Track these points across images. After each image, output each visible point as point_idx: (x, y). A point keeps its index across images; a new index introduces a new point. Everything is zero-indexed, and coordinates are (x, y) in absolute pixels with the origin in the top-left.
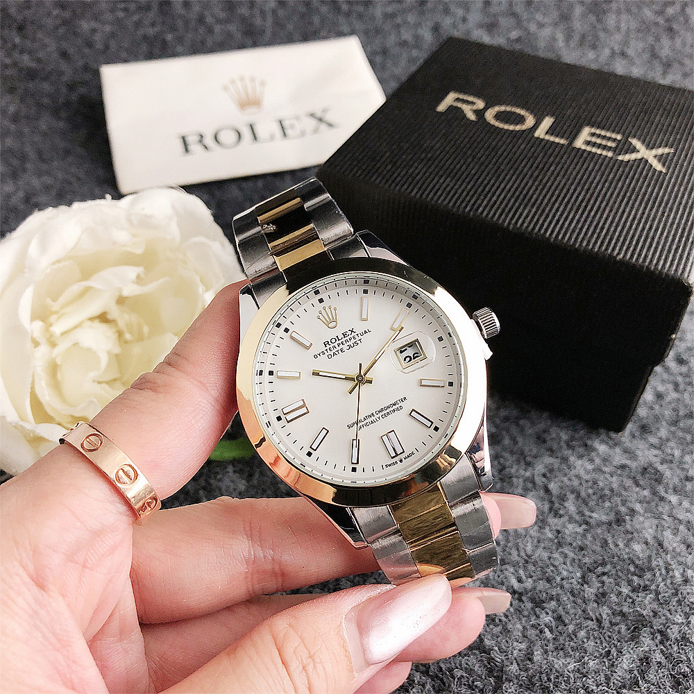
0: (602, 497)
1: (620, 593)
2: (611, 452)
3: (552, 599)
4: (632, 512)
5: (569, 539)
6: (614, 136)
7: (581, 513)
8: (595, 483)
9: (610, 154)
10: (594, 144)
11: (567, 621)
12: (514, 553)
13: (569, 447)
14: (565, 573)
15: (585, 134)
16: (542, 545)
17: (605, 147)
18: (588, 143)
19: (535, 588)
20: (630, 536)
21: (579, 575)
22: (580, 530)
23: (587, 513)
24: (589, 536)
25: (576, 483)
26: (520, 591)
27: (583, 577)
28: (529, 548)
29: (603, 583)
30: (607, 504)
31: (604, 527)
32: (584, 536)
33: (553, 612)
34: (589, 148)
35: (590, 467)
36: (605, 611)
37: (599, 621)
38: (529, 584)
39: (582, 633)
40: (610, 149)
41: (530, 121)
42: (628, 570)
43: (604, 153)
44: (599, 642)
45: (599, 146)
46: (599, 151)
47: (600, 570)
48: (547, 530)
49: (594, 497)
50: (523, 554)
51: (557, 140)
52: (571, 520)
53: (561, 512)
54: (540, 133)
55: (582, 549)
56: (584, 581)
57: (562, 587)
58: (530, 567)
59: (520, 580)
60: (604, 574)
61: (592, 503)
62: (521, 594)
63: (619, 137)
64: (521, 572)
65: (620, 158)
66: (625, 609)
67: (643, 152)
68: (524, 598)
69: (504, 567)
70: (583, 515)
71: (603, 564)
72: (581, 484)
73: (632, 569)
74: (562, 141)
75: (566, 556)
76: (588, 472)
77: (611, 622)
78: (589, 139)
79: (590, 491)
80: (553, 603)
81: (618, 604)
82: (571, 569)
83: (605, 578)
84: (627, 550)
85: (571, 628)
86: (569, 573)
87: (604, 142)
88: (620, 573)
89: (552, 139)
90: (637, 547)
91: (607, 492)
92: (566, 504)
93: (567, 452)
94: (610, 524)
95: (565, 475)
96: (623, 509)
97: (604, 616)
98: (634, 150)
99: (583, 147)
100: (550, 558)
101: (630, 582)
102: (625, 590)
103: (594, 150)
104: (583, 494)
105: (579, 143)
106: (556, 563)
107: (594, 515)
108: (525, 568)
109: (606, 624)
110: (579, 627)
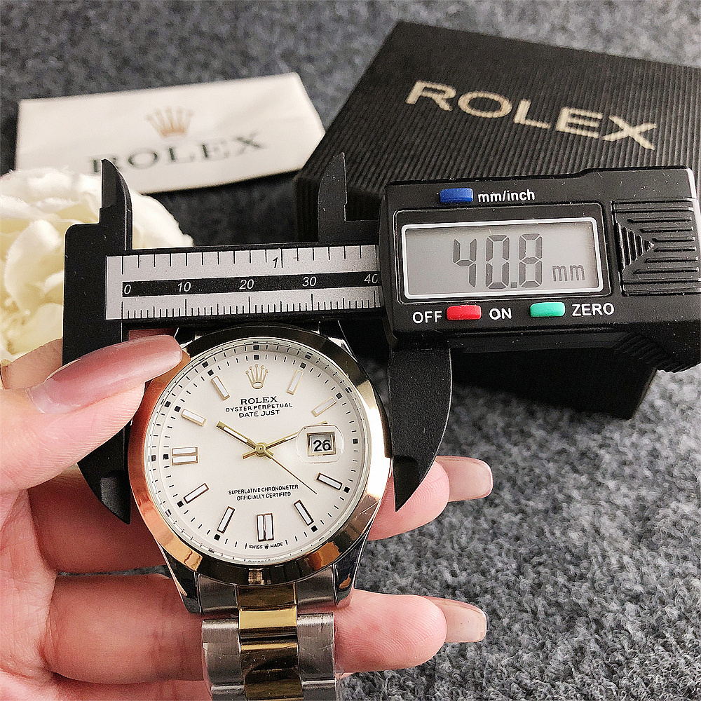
0: (539, 485)
1: (556, 583)
2: (548, 438)
3: (486, 592)
4: (569, 499)
5: (504, 530)
6: (594, 115)
7: (517, 502)
8: (531, 470)
9: (595, 135)
10: (577, 126)
11: (501, 615)
12: (448, 545)
13: (507, 434)
14: (500, 565)
15: (565, 116)
16: (477, 536)
17: (588, 128)
18: (571, 125)
19: (469, 582)
20: (567, 524)
21: (514, 566)
22: (516, 519)
23: (523, 502)
24: (525, 526)
25: (512, 471)
26: (454, 585)
27: (519, 568)
28: (464, 540)
29: (539, 573)
30: (544, 491)
31: (540, 516)
32: (520, 525)
33: (488, 605)
34: (573, 131)
35: (527, 454)
36: (540, 603)
37: (534, 613)
38: (463, 577)
39: (517, 627)
40: (593, 129)
41: (506, 107)
42: (565, 559)
43: (590, 134)
44: (533, 634)
45: (582, 127)
46: (584, 133)
47: (536, 559)
48: (482, 520)
49: (531, 485)
50: (456, 546)
51: (539, 125)
52: (507, 510)
53: (497, 501)
54: (520, 117)
55: (517, 538)
56: (520, 572)
57: (497, 579)
58: (465, 560)
59: (454, 574)
60: (540, 564)
61: (528, 492)
62: (455, 589)
63: (599, 116)
64: (455, 565)
65: (606, 138)
66: (561, 599)
67: (627, 131)
68: (458, 592)
69: (437, 561)
70: (519, 503)
71: (539, 554)
72: (517, 471)
73: (568, 557)
74: (545, 126)
75: (501, 547)
76: (525, 459)
77: (546, 613)
78: (570, 120)
79: (527, 479)
80: (488, 596)
81: (554, 594)
82: (506, 560)
83: (541, 568)
84: (564, 539)
85: (506, 621)
86: (504, 564)
87: (586, 123)
88: (557, 563)
89: (533, 123)
90: (574, 535)
91: (544, 479)
92: (502, 494)
93: (503, 440)
94: (546, 512)
95: (501, 463)
96: (560, 497)
97: (540, 608)
98: (618, 129)
99: (567, 130)
100: (484, 550)
101: (566, 572)
102: (561, 580)
103: (578, 132)
104: (519, 482)
105: (562, 126)
106: (491, 555)
107: (531, 503)
108: (459, 562)
109: (541, 616)
110: (514, 620)
